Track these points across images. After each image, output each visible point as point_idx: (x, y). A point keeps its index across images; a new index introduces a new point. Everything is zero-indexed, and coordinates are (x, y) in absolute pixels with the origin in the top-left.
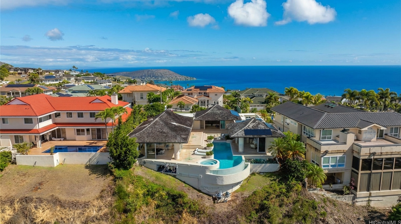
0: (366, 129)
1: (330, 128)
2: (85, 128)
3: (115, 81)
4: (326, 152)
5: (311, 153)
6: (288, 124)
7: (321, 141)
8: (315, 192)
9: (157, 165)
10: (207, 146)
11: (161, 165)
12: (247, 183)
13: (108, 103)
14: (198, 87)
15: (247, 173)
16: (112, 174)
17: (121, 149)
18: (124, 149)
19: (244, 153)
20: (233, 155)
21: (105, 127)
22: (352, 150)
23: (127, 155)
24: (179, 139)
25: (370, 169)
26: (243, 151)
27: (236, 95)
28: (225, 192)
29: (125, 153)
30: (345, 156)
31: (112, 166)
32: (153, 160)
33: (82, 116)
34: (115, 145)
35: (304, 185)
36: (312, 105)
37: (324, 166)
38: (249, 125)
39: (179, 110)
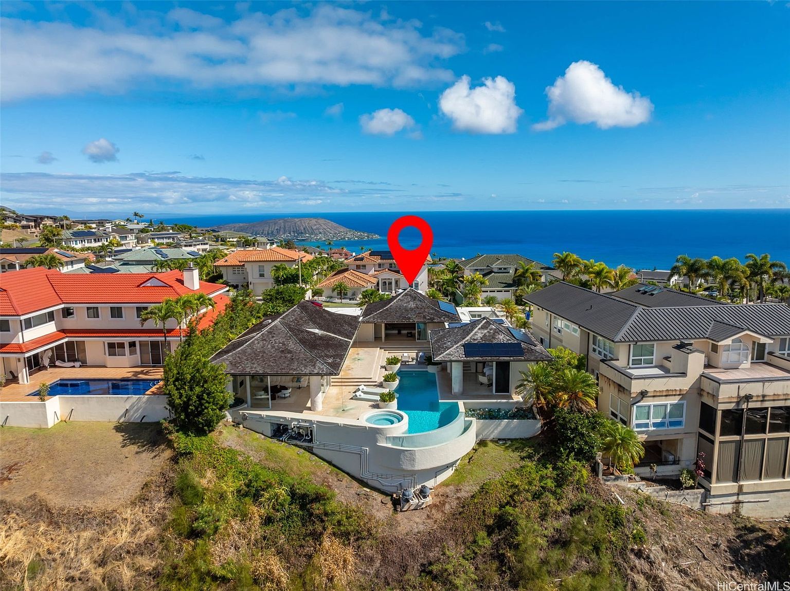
0: (728, 341)
1: (651, 340)
2: (126, 340)
3: (217, 241)
4: (643, 394)
5: (609, 395)
6: (559, 331)
7: (630, 368)
8: (619, 483)
9: (272, 424)
10: (385, 380)
11: (281, 425)
12: (469, 462)
13: (177, 285)
14: (377, 252)
15: (469, 441)
16: (170, 444)
17: (191, 389)
18: (198, 390)
19: (463, 395)
20: (440, 401)
21: (163, 339)
22: (698, 390)
23: (204, 401)
24: (320, 366)
25: (739, 433)
26: (461, 389)
27: (455, 269)
28: (419, 487)
29: (200, 397)
30: (685, 402)
31: (171, 427)
32: (264, 413)
33: (120, 316)
34: (177, 380)
35: (594, 470)
36: (609, 290)
37: (638, 426)
38: (475, 334)
39: (337, 301)
